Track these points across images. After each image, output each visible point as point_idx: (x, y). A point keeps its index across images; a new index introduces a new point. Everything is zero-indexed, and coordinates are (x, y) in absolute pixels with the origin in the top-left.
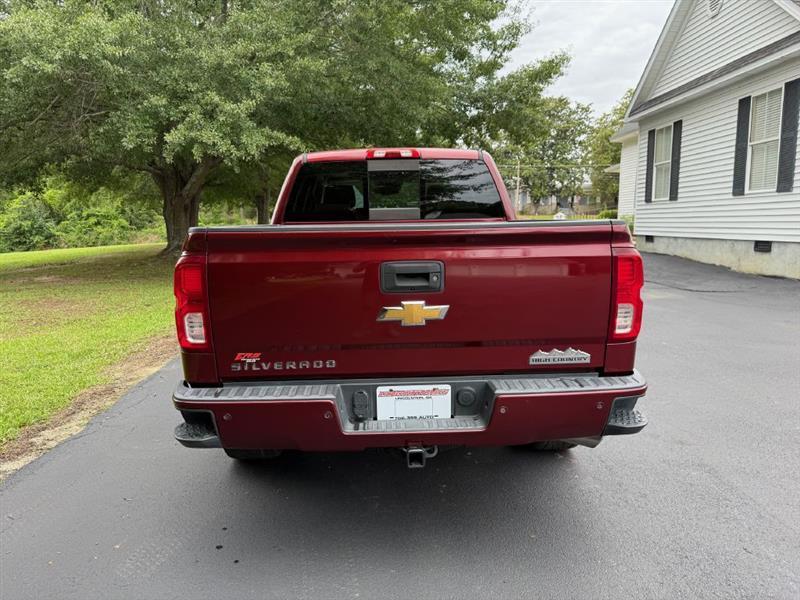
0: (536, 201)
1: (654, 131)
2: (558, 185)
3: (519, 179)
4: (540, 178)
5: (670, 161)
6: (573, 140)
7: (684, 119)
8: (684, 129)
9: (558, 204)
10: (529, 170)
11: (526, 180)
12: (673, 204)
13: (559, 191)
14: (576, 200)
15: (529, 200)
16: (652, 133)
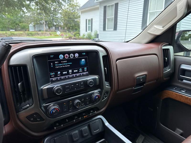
0: (49, 28)
1: (106, 6)
2: (55, 24)
3: (44, 21)
4: (50, 22)
5: (114, 17)
6: (58, 12)
7: (119, 2)
8: (119, 6)
9: (55, 29)
10: (47, 19)
11: (46, 22)
12: (115, 32)
13: (55, 25)
14: (60, 28)
15: (47, 27)
16: (105, 7)
